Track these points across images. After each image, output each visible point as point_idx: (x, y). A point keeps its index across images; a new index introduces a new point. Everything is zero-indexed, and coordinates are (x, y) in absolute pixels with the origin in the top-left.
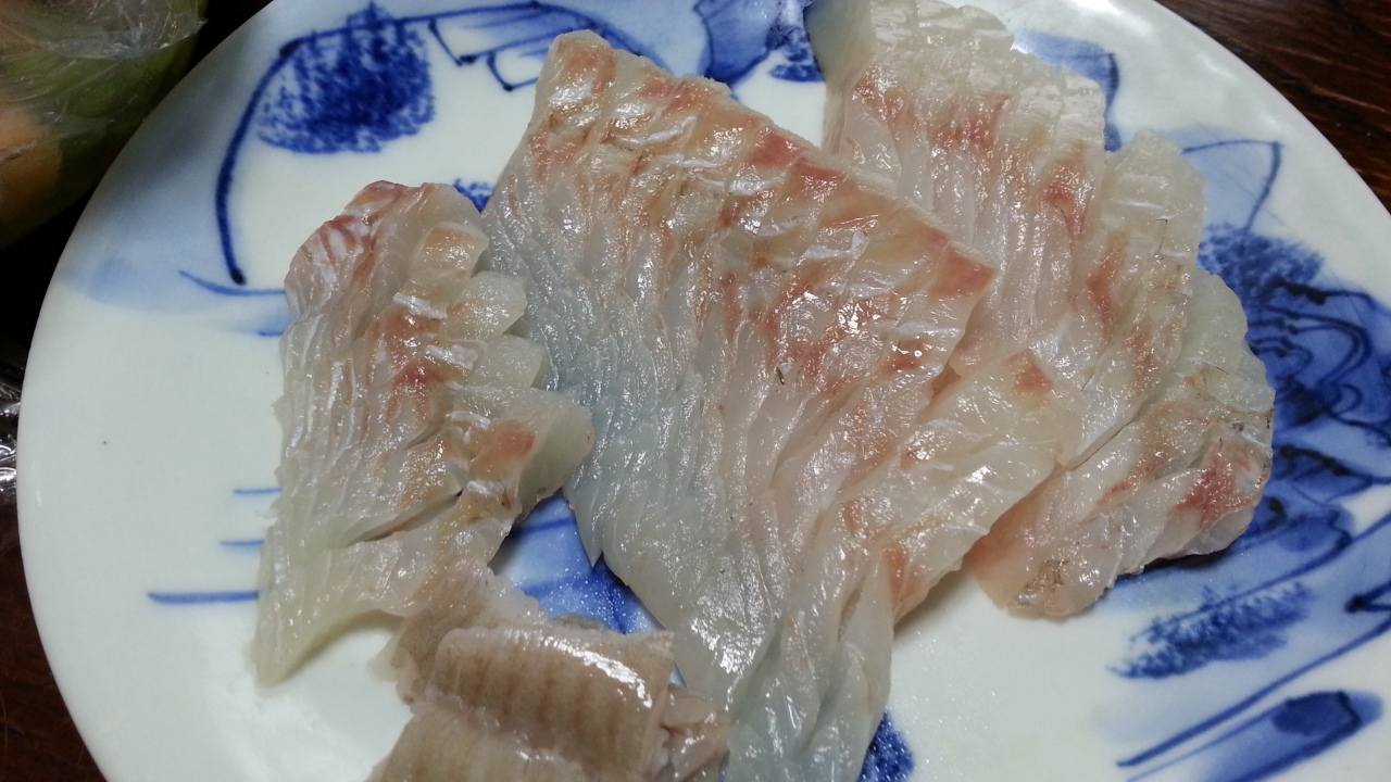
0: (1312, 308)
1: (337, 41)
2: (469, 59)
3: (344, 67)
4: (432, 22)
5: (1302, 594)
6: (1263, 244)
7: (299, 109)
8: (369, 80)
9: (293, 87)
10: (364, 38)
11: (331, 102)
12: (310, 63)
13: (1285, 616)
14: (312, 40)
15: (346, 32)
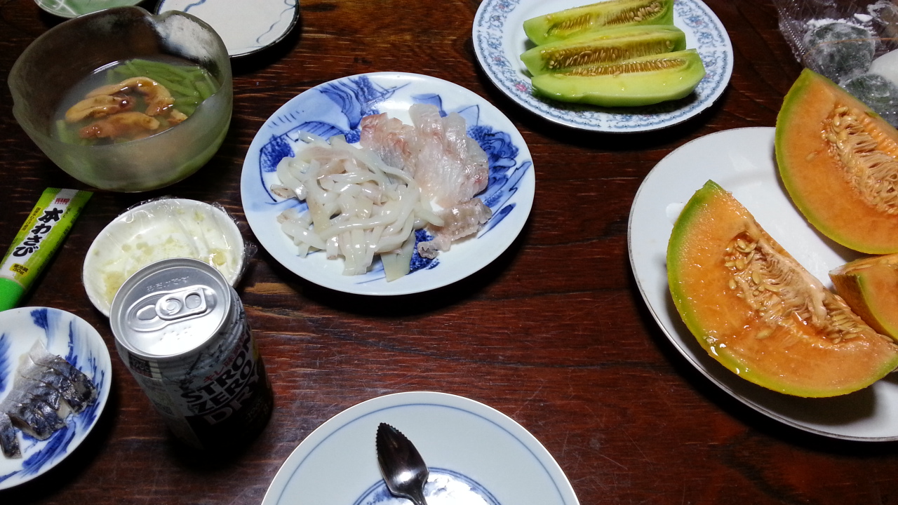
0: (493, 138)
1: (269, 145)
2: (297, 140)
3: (273, 150)
4: (286, 134)
5: (502, 192)
6: (481, 127)
7: (268, 162)
8: (279, 152)
9: (266, 159)
10: (274, 143)
11: (274, 159)
12: (267, 152)
13: (499, 197)
14: (265, 147)
15: (270, 143)
